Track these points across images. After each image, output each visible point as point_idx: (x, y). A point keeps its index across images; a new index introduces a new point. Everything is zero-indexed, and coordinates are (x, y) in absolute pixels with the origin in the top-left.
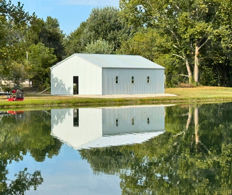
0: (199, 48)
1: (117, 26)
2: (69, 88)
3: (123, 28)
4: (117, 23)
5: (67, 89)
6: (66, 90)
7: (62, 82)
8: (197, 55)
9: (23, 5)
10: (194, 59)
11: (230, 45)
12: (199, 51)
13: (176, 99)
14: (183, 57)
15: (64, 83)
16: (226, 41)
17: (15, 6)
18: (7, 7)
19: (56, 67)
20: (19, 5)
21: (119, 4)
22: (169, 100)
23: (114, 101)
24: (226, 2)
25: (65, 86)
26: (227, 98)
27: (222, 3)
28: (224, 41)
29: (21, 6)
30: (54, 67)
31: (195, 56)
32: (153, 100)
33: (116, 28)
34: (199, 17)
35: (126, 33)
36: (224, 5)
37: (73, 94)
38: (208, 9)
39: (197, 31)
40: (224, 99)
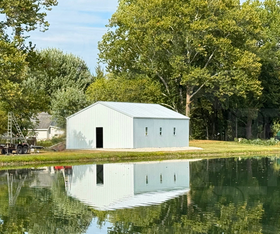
0: (191, 97)
1: (62, 71)
2: (91, 141)
3: (69, 73)
4: (62, 67)
5: (88, 143)
6: (86, 144)
7: (81, 134)
8: (188, 104)
9: (35, 45)
10: (185, 109)
11: (229, 93)
12: (191, 100)
13: (212, 153)
14: (173, 107)
15: (84, 136)
16: (225, 89)
17: (26, 47)
18: (18, 47)
19: (73, 117)
20: (30, 46)
21: (98, 46)
22: (205, 154)
23: (156, 154)
24: (225, 45)
25: (86, 139)
26: (256, 152)
27: (222, 46)
28: (223, 88)
29: (32, 46)
30: (70, 117)
31: (186, 106)
32: (192, 154)
33: (60, 74)
34: (190, 61)
35: (72, 79)
36: (223, 48)
37: (96, 148)
38: (207, 53)
39: (194, 78)
40: (254, 152)
